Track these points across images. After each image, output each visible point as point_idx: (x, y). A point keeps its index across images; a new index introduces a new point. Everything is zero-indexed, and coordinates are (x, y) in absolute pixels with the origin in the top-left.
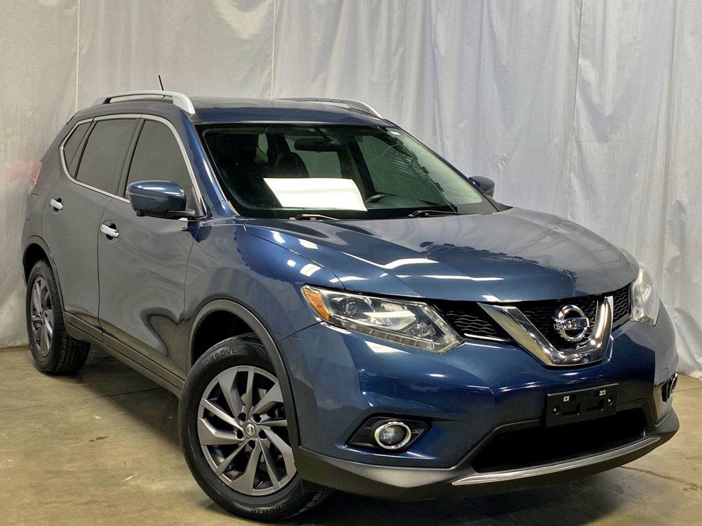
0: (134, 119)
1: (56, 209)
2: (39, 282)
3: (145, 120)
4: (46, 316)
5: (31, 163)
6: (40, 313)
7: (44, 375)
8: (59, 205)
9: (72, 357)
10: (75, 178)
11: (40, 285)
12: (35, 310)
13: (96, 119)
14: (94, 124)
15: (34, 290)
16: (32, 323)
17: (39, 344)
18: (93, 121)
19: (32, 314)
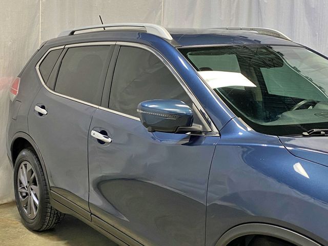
0: (109, 45)
1: (41, 114)
2: (25, 165)
3: (121, 46)
4: (32, 190)
5: (11, 78)
6: (26, 187)
7: (31, 233)
8: (44, 111)
9: (54, 220)
10: (54, 90)
11: (26, 167)
12: (21, 183)
13: (67, 46)
14: (65, 50)
15: (20, 169)
16: (19, 193)
17: (26, 208)
18: (64, 48)
19: (19, 186)
